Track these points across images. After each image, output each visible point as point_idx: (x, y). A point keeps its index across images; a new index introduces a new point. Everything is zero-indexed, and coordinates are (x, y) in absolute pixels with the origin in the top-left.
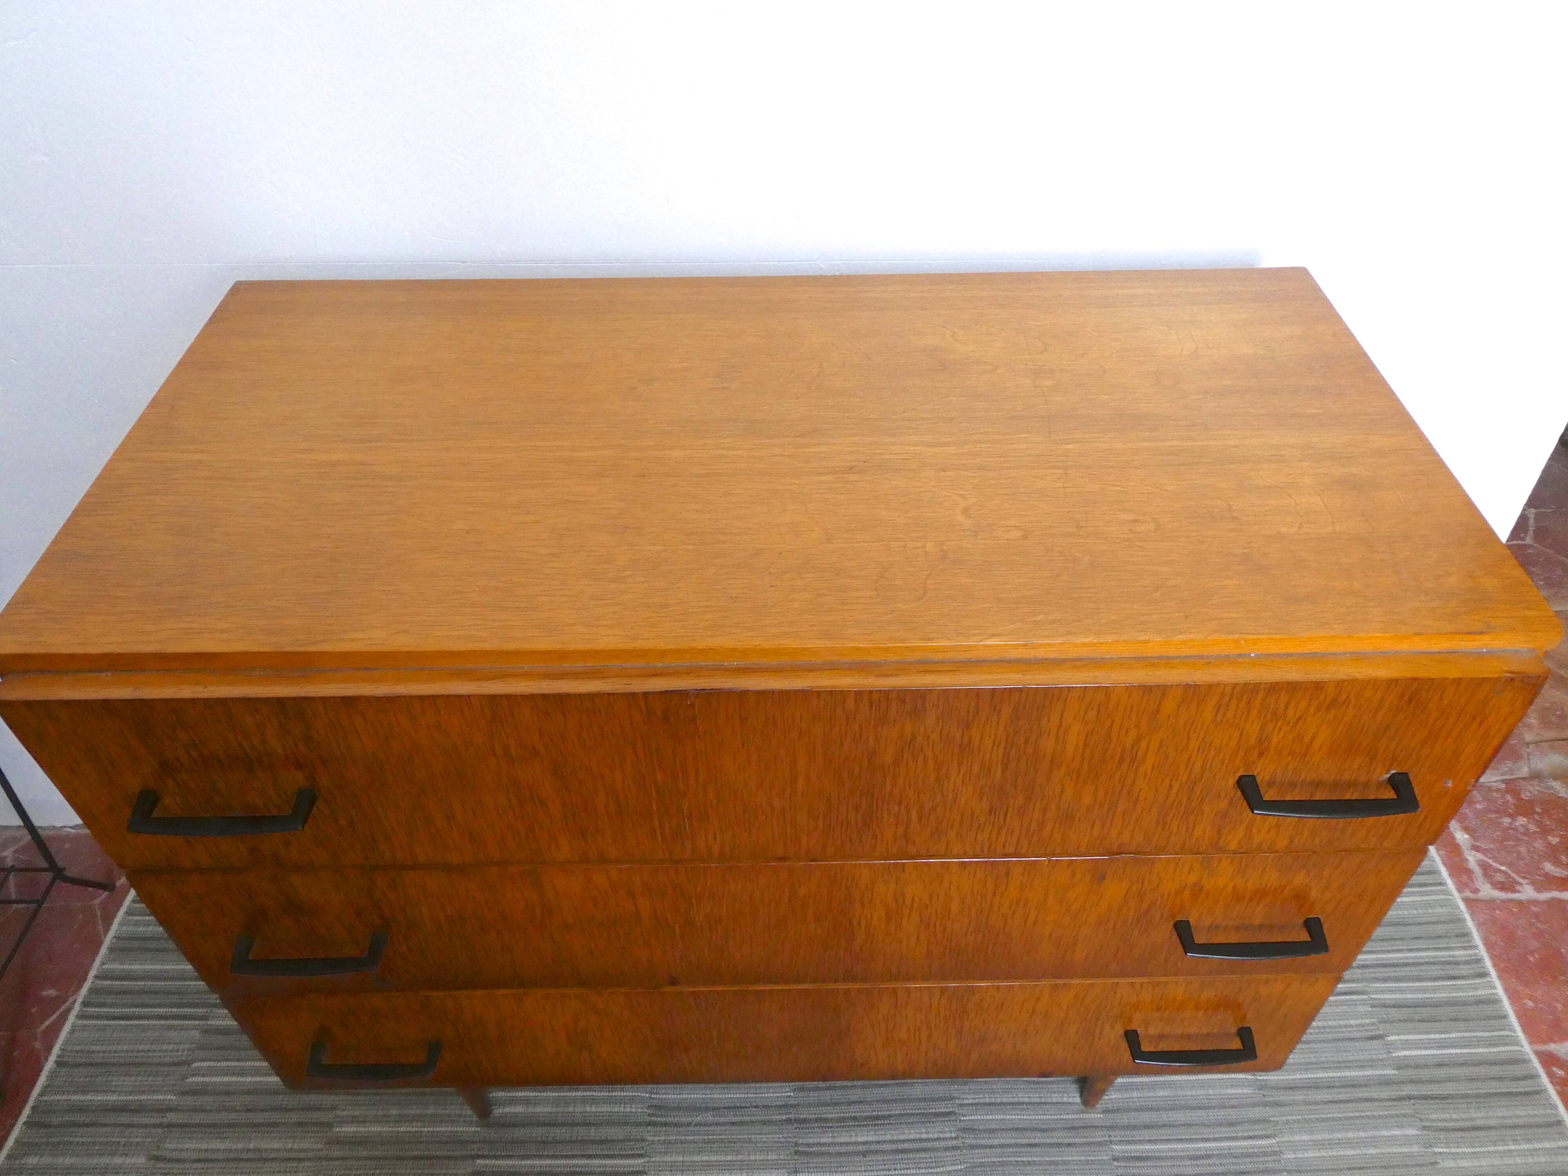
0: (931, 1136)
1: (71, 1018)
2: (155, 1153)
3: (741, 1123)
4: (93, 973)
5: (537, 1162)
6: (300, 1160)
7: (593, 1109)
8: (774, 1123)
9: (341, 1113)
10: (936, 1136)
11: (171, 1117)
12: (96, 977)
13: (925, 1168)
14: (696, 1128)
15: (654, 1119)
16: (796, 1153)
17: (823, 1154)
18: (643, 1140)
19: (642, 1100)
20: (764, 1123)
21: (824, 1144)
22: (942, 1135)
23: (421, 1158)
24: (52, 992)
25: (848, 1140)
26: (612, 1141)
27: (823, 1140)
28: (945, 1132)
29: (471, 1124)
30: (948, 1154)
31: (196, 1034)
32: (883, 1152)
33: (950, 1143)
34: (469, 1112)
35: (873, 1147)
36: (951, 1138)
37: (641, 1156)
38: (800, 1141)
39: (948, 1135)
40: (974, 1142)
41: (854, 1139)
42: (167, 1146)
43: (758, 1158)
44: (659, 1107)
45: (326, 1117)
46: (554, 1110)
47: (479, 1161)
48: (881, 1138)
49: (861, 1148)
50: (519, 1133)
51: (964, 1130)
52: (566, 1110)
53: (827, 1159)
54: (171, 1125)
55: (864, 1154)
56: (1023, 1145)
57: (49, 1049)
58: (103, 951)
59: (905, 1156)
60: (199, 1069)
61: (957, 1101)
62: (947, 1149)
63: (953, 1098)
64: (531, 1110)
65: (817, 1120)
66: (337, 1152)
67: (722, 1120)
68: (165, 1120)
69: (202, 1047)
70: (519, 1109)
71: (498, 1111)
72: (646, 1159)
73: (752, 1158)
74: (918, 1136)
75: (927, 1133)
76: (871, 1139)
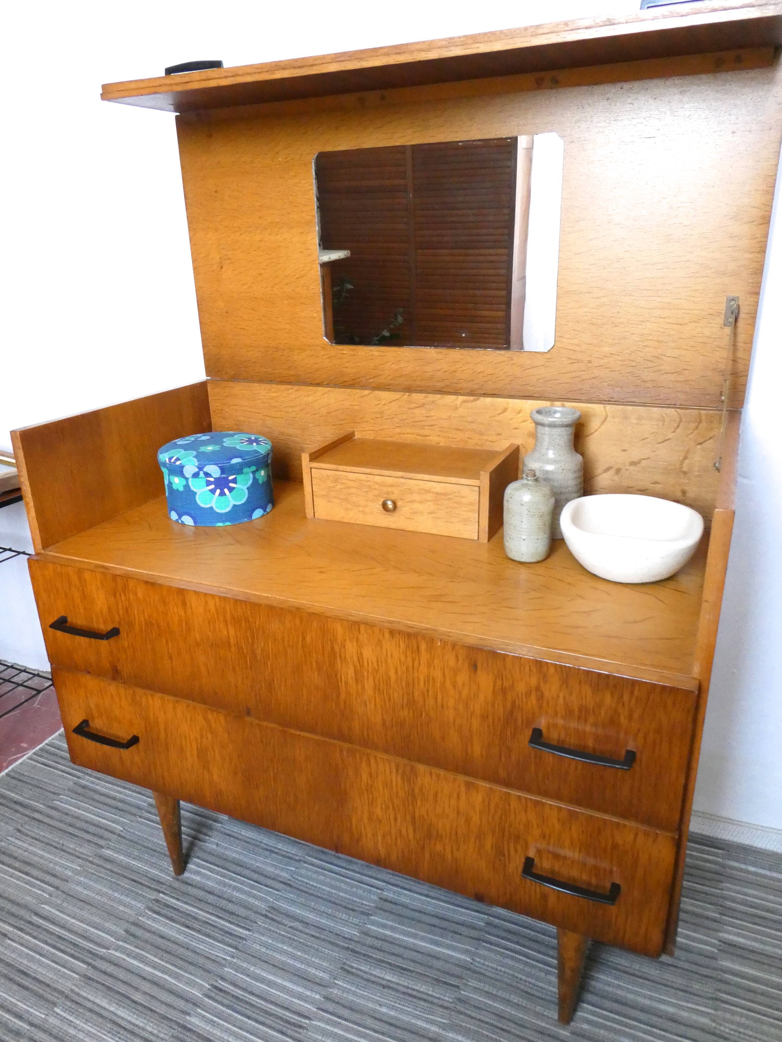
0: (435, 994)
1: (25, 758)
2: (19, 827)
3: (318, 938)
4: (47, 741)
5: (190, 908)
6: (79, 857)
7: (237, 895)
8: (338, 946)
9: (110, 843)
10: (438, 996)
11: (36, 815)
12: (47, 744)
13: (420, 1011)
14: (289, 929)
15: (268, 914)
16: (341, 968)
17: (358, 976)
18: (256, 923)
19: (266, 901)
20: (331, 943)
21: (361, 970)
22: (442, 997)
23: (134, 881)
24: (24, 745)
25: (379, 975)
26: (238, 916)
27: (362, 968)
28: (446, 996)
29: (169, 875)
30: (441, 1010)
31: (71, 783)
32: (397, 991)
33: (446, 1004)
34: (172, 869)
35: (392, 985)
36: (448, 1001)
37: (249, 930)
38: (348, 963)
39: (447, 999)
40: (462, 1010)
41: (382, 976)
42: (26, 827)
43: (316, 961)
44: (274, 909)
45: (102, 842)
46: (216, 886)
47: (161, 895)
48: (401, 982)
49: (384, 983)
50: (190, 890)
51: (460, 1000)
52: (223, 888)
53: (359, 980)
54: (34, 818)
55: (384, 987)
56: (497, 1027)
57: (7, 767)
58: (57, 734)
59: (410, 999)
60: (62, 799)
61: (464, 981)
62: (442, 1006)
63: (462, 979)
64: (204, 881)
65: (364, 955)
66: (96, 861)
67: (307, 931)
68: (32, 815)
69: (69, 790)
70: (198, 878)
71: (186, 875)
72: (251, 933)
73: (313, 959)
74: (426, 991)
75: (433, 991)
76: (393, 980)
